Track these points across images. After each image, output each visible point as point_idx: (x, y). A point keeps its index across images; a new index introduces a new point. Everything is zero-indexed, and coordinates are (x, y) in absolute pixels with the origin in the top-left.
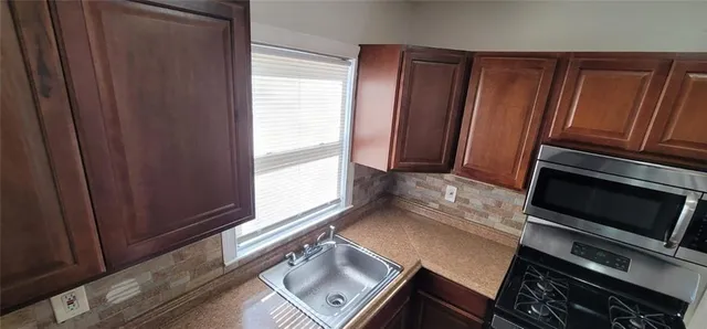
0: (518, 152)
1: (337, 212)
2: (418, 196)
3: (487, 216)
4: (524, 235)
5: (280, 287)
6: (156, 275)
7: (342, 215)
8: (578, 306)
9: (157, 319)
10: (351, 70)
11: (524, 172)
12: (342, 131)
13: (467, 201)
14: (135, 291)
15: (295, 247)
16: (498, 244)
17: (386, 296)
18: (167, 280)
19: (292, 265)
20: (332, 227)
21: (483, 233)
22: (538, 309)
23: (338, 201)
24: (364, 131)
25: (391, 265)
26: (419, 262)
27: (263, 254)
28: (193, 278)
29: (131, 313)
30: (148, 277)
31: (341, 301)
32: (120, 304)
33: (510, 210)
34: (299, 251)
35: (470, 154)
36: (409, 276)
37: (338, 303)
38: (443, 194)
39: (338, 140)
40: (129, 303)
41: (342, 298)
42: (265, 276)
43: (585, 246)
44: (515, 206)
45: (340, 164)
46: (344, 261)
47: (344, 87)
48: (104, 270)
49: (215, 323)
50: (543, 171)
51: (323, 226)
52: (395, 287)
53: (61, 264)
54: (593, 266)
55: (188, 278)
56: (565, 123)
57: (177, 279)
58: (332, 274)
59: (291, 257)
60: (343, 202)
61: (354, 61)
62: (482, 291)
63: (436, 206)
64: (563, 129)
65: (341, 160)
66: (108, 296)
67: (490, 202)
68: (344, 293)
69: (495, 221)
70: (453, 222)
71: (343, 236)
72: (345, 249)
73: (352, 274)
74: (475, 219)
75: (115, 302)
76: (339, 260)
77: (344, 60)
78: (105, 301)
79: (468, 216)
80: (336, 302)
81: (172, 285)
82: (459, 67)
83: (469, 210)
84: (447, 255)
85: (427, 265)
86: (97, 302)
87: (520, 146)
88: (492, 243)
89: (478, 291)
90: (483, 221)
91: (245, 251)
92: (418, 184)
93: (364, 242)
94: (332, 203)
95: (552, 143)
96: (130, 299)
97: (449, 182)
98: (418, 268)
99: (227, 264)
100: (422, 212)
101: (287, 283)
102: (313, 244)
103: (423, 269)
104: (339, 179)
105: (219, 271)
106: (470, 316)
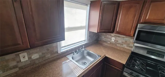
0: (132, 26)
1: (85, 43)
2: (105, 40)
3: (123, 45)
4: (133, 49)
5: (71, 59)
6: (42, 53)
7: (86, 44)
8: (148, 68)
9: (43, 64)
10: (88, 7)
11: (134, 32)
12: (86, 23)
13: (117, 41)
14: (38, 57)
15: (75, 50)
16: (126, 52)
17: (97, 62)
18: (45, 55)
19: (74, 54)
20: (84, 46)
21: (122, 49)
22: (137, 67)
23: (85, 40)
24: (91, 23)
25: (98, 55)
26: (105, 55)
27: (67, 51)
28: (51, 55)
29: (37, 62)
30: (41, 54)
31: (85, 63)
32: (35, 59)
33: (129, 43)
34: (76, 51)
35: (119, 28)
36: (103, 58)
37: (85, 64)
38: (111, 40)
39: (85, 25)
40: (37, 59)
41: (86, 63)
42: (68, 56)
43: (151, 52)
44: (130, 42)
45: (86, 31)
46: (86, 54)
47: (87, 12)
48: (29, 47)
49: (56, 66)
50: (139, 31)
51: (81, 46)
52: (99, 60)
53: (19, 44)
54: (153, 57)
55: (50, 55)
56: (146, 18)
57: (47, 55)
58: (83, 57)
59: (74, 53)
60: (86, 41)
61: (89, 5)
62: (121, 62)
63: (109, 43)
64: (145, 20)
65: (86, 30)
66: (32, 57)
67: (124, 41)
68: (86, 62)
69: (125, 46)
70: (114, 46)
71: (86, 49)
72: (87, 52)
73: (88, 57)
74: (119, 45)
75: (34, 59)
76: (85, 54)
77: (87, 5)
78: (31, 58)
79: (118, 45)
80: (84, 64)
81: (46, 56)
82: (116, 5)
83: (118, 44)
84: (112, 54)
85: (107, 56)
86: (30, 58)
87: (132, 25)
88: (124, 52)
89: (120, 62)
90: (122, 46)
91: (63, 50)
92: (105, 37)
93: (91, 50)
94: (84, 41)
95: (142, 23)
96: (37, 58)
97: (113, 36)
98: (105, 56)
99: (59, 53)
100: (106, 44)
101: (73, 58)
102: (79, 50)
103: (106, 57)
104: (85, 36)
105: (57, 54)
106: (118, 69)
